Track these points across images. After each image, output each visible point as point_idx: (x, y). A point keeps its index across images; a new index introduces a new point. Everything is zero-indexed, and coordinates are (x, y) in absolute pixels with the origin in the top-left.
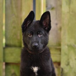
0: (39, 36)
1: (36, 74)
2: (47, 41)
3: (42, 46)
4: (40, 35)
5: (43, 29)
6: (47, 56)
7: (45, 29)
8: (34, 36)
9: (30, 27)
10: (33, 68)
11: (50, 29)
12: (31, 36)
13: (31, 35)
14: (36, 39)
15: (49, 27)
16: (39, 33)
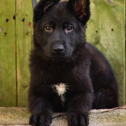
1: (63, 99)
8: (56, 30)
12: (51, 31)
14: (61, 37)
16: (66, 25)
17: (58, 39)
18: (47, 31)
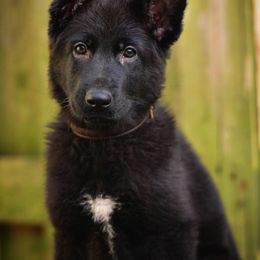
0: (123, 60)
2: (154, 85)
3: (130, 105)
4: (126, 56)
5: (141, 31)
6: (150, 150)
7: (150, 32)
8: (97, 56)
9: (84, 16)
10: (91, 202)
11: (176, 39)
12: (87, 57)
13: (84, 53)
14: (108, 71)
15: (171, 29)
16: (122, 45)
17: (100, 76)
18: (76, 56)
